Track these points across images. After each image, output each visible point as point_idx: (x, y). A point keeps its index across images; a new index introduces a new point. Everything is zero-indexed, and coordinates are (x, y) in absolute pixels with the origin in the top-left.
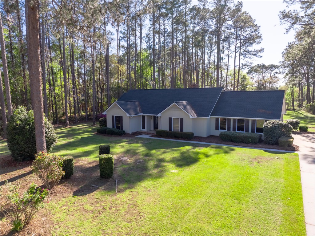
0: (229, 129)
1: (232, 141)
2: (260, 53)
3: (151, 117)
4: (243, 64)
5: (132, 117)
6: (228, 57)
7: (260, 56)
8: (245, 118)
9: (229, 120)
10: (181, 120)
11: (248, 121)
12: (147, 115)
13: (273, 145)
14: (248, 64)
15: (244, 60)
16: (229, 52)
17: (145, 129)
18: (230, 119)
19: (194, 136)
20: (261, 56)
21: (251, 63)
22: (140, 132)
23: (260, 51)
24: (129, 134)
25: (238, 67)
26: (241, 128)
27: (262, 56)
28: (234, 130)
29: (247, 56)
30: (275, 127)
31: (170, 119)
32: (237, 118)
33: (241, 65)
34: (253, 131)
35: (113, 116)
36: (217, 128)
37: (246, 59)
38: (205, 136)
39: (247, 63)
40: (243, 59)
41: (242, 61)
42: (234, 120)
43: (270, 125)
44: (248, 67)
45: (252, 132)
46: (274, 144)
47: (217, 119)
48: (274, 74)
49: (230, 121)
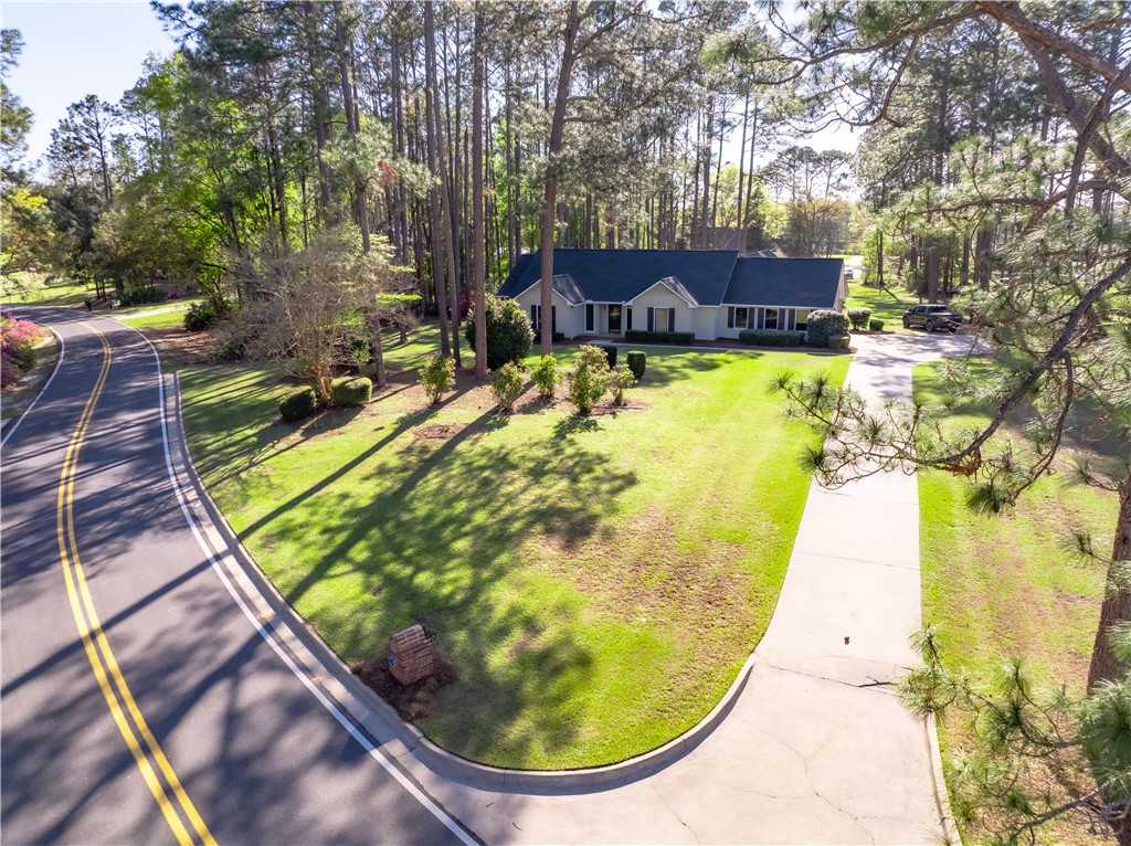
0: (751, 326)
1: (759, 344)
3: (604, 306)
8: (778, 307)
9: (752, 310)
10: (672, 311)
11: (783, 311)
12: (600, 304)
13: (820, 347)
17: (592, 330)
18: (754, 308)
19: (695, 338)
26: (771, 324)
28: (760, 326)
30: (824, 319)
31: (650, 310)
32: (766, 307)
34: (791, 327)
35: (532, 306)
36: (730, 325)
38: (713, 339)
42: (761, 310)
43: (817, 317)
45: (789, 328)
46: (822, 347)
47: (731, 309)
48: (839, 180)
49: (754, 312)
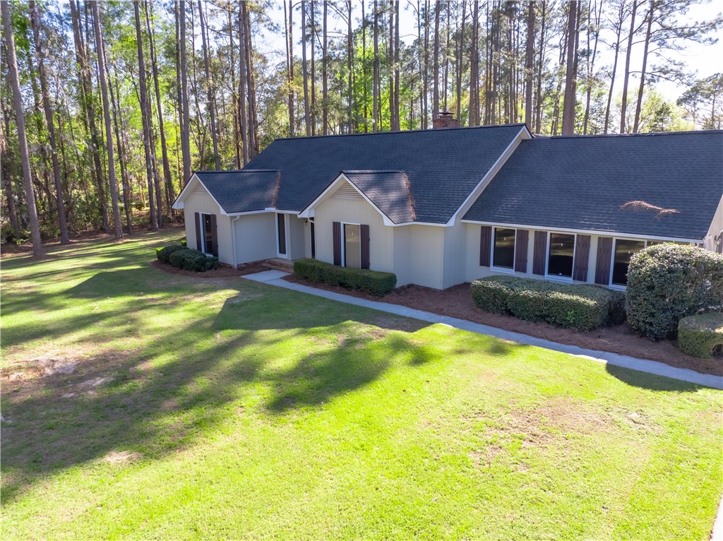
0: (522, 268)
2: (713, 30)
4: (657, 66)
5: (236, 217)
6: (617, 51)
7: (710, 39)
8: (575, 232)
9: (524, 235)
10: (365, 230)
11: (585, 241)
12: (290, 214)
14: (671, 67)
15: (658, 55)
16: (619, 35)
17: (284, 252)
18: (528, 231)
19: (398, 285)
20: (714, 39)
21: (682, 64)
22: (270, 263)
23: (713, 26)
24: (231, 267)
25: (640, 75)
26: (561, 265)
27: (717, 40)
28: (538, 269)
29: (669, 42)
30: (670, 271)
31: (336, 226)
32: (551, 230)
33: (649, 69)
34: (601, 277)
35: (196, 213)
36: (484, 262)
37: (666, 53)
39: (667, 64)
40: (658, 51)
41: (652, 59)
42: (541, 236)
43: (652, 262)
44: (666, 76)
45: (598, 280)
46: (663, 339)
47: (485, 231)
49: (527, 240)
